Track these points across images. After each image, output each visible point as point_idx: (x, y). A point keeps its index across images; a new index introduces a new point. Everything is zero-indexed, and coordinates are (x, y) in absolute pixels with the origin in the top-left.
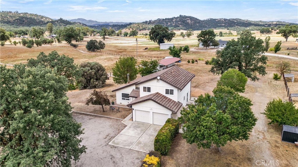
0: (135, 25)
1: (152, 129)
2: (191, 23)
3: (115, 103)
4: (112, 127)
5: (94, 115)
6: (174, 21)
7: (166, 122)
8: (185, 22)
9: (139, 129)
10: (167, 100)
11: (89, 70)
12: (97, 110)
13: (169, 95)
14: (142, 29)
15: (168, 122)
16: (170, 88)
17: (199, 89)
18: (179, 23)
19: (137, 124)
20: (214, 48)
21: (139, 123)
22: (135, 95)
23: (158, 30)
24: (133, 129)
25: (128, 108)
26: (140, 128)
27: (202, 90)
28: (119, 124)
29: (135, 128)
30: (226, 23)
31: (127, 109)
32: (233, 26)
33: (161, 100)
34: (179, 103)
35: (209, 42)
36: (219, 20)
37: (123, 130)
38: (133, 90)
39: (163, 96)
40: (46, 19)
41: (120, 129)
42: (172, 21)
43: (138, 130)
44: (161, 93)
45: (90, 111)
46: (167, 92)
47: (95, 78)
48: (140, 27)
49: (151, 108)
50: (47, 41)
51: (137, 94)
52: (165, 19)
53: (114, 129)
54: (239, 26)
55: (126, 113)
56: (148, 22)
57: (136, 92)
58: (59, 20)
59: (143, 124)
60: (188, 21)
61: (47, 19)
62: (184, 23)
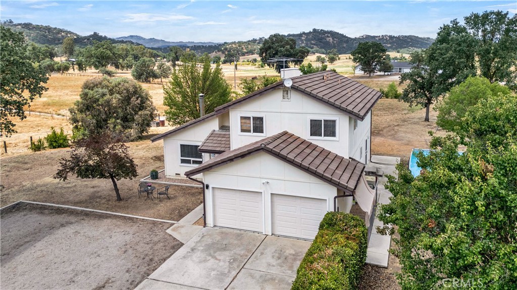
0: (234, 46)
1: (269, 252)
2: (333, 42)
3: (159, 175)
4: (130, 251)
5: (82, 211)
6: (303, 38)
7: (321, 227)
8: (324, 40)
9: (225, 256)
10: (315, 153)
11: (104, 95)
12: (100, 197)
13: (322, 138)
14: (247, 53)
15: (330, 225)
16: (324, 114)
17: (383, 139)
18: (312, 42)
19: (218, 238)
20: (384, 75)
21: (227, 234)
22: (216, 145)
23: (277, 44)
24: (203, 255)
25: (197, 188)
26: (227, 253)
27: (390, 140)
28: (156, 239)
29: (212, 252)
30: (394, 42)
31: (194, 191)
32: (405, 47)
33: (297, 151)
34: (355, 163)
35: (374, 64)
36: (381, 38)
37: (165, 260)
38: (213, 134)
39: (304, 142)
40: (67, 34)
41: (156, 259)
42: (299, 38)
43: (220, 260)
44: (297, 134)
45: (77, 200)
46: (316, 128)
47: (121, 115)
48: (242, 49)
49: (264, 181)
50: (56, 66)
51: (223, 142)
52: (287, 36)
53: (135, 260)
54: (415, 47)
55: (190, 200)
56: (258, 41)
57: (219, 139)
58: (91, 36)
59: (240, 235)
60: (328, 39)
61: (69, 35)
62: (321, 42)
